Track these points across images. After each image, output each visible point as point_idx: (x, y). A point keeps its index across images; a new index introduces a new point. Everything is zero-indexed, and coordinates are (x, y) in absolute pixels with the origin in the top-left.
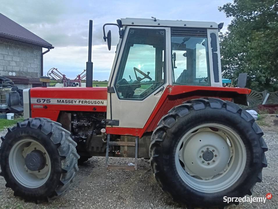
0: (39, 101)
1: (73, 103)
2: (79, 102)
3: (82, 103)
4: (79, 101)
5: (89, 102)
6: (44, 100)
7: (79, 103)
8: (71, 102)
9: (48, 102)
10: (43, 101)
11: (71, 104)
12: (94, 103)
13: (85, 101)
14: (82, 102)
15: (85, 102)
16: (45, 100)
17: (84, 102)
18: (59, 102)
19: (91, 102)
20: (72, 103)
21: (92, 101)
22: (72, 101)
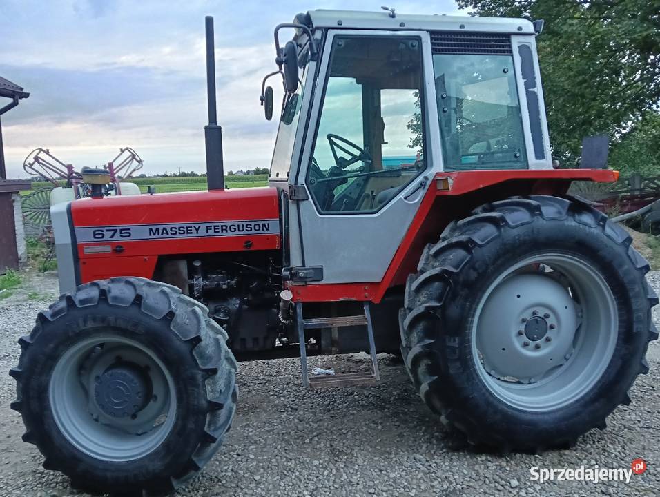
0: (100, 236)
1: (191, 233)
2: (207, 230)
3: (215, 232)
4: (207, 227)
5: (232, 227)
6: (113, 232)
7: (207, 232)
8: (185, 230)
9: (123, 235)
10: (111, 235)
11: (186, 235)
12: (245, 228)
13: (222, 226)
14: (215, 229)
15: (222, 230)
16: (115, 231)
17: (220, 228)
18: (154, 234)
19: (237, 227)
20: (188, 233)
21: (241, 224)
22: (187, 228)
